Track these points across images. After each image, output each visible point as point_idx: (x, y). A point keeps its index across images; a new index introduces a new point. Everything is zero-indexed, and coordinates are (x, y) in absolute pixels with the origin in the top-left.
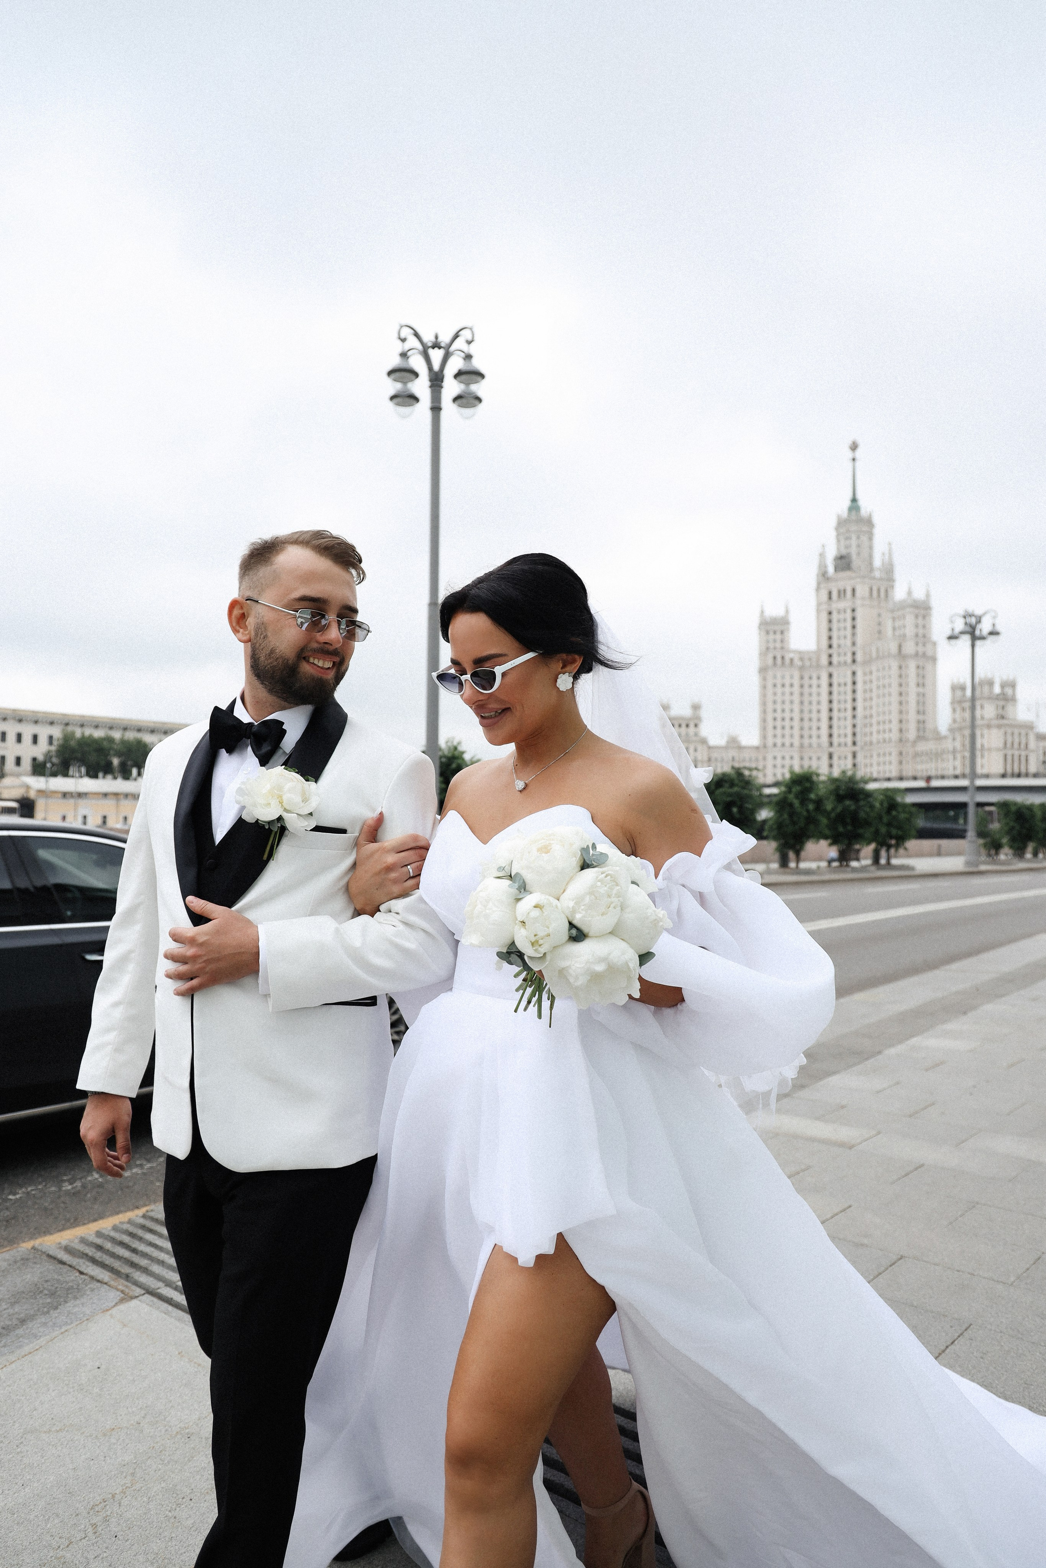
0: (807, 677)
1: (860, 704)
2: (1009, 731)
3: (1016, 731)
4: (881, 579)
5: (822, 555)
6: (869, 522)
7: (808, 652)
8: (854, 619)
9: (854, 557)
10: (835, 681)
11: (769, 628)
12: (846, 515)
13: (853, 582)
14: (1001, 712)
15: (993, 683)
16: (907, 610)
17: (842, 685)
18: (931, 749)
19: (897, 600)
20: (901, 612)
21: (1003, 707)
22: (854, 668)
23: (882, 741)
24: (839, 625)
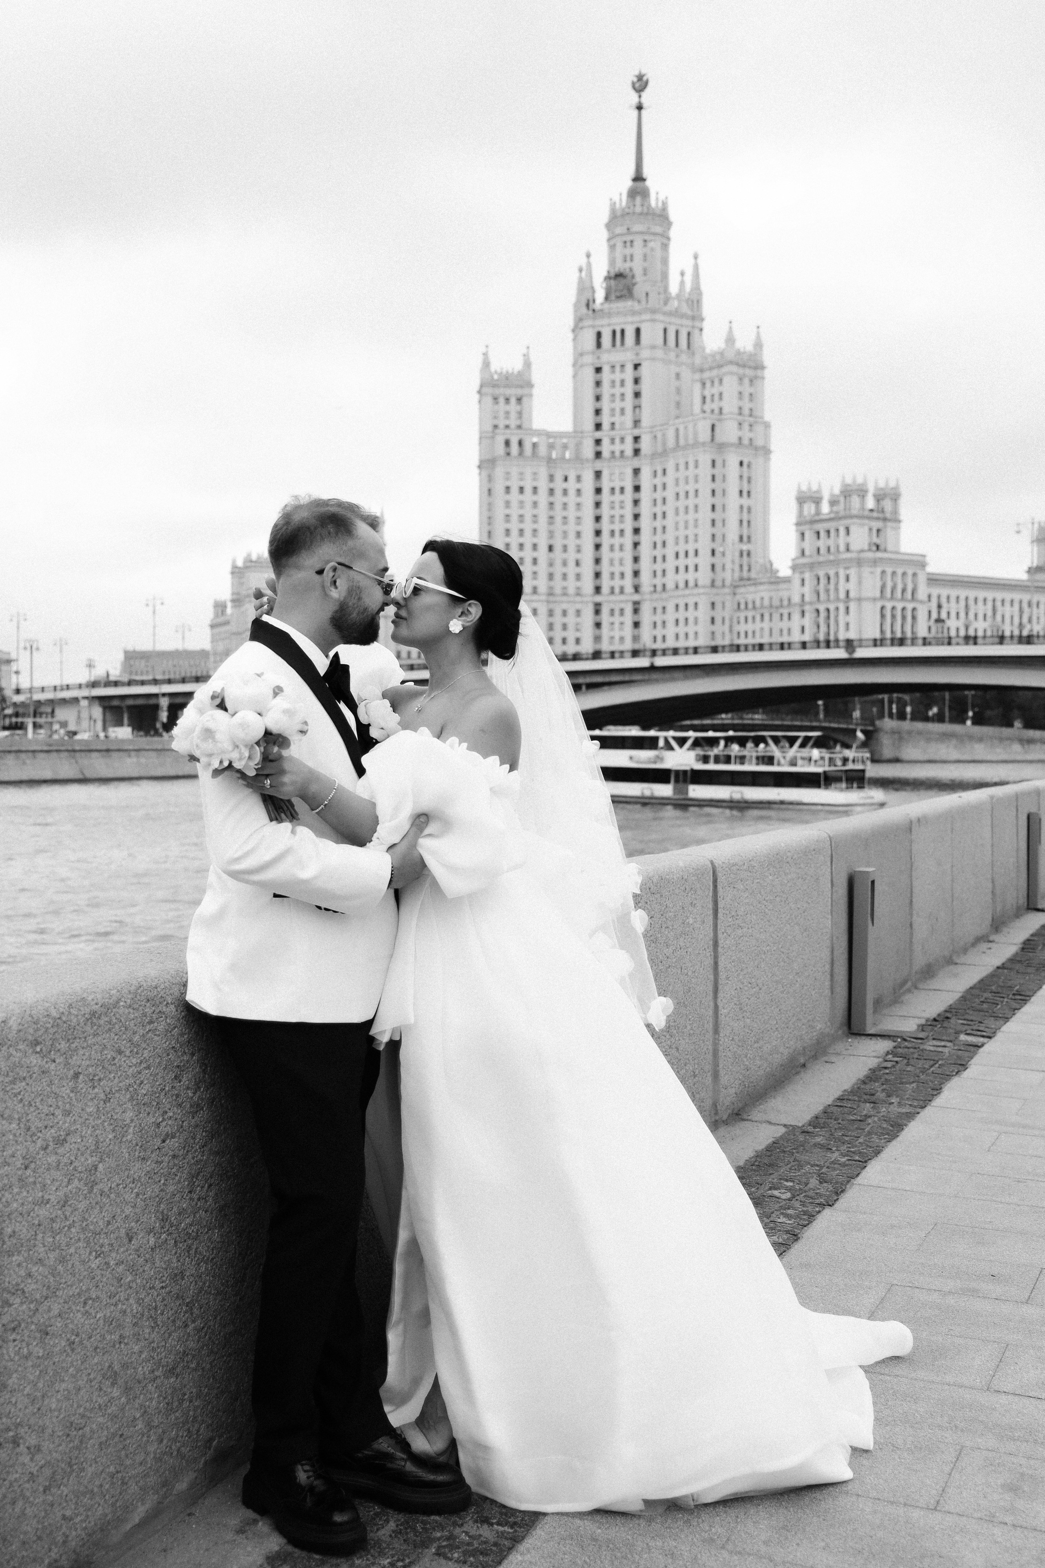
0: (559, 478)
1: (645, 523)
2: (889, 570)
3: (900, 571)
4: (681, 315)
5: (585, 272)
6: (662, 217)
7: (561, 435)
8: (636, 381)
9: (639, 276)
10: (606, 486)
11: (497, 391)
12: (624, 204)
13: (636, 318)
14: (875, 540)
15: (862, 492)
16: (725, 369)
17: (617, 491)
18: (762, 598)
19: (708, 351)
20: (715, 373)
21: (878, 531)
22: (636, 463)
23: (682, 585)
24: (613, 391)
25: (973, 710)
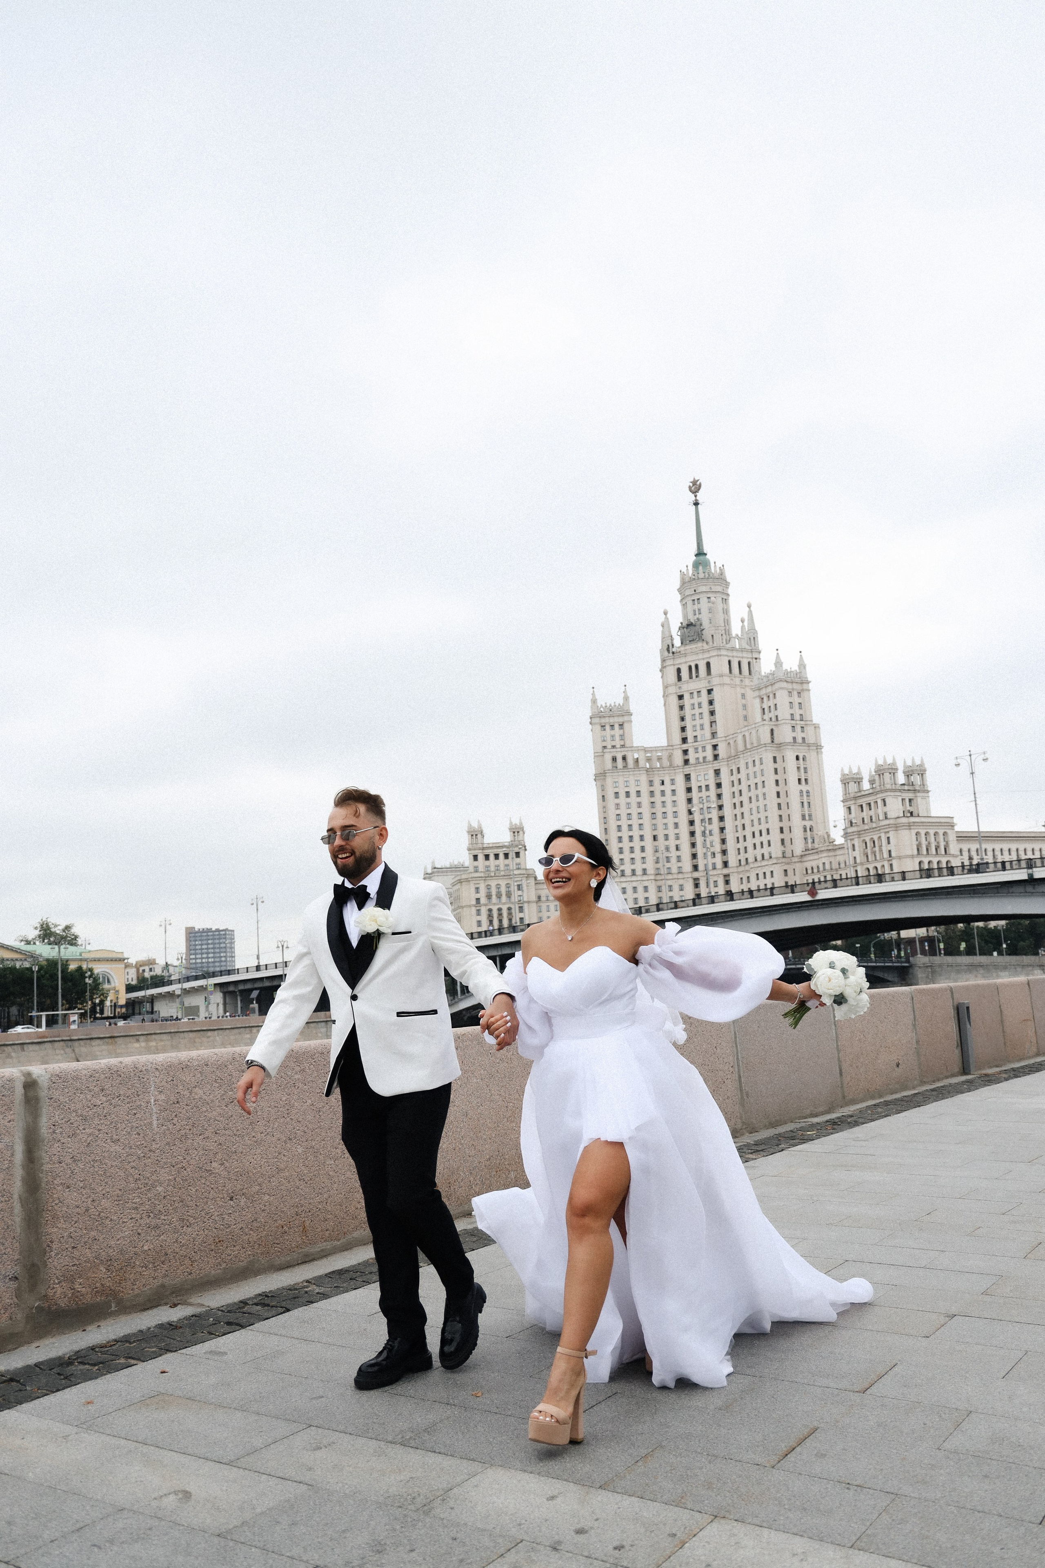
0: (657, 782)
1: (728, 812)
2: (923, 832)
3: (932, 832)
4: (742, 650)
5: (665, 625)
6: (721, 579)
7: (656, 749)
8: (711, 703)
9: (706, 624)
10: (694, 785)
11: (603, 721)
12: (691, 572)
13: (706, 655)
14: (909, 808)
15: (893, 771)
16: (777, 686)
17: (704, 788)
18: (824, 863)
19: (763, 674)
20: (769, 689)
21: (910, 800)
22: (716, 765)
23: (759, 858)
24: (693, 712)
25: (1006, 942)
